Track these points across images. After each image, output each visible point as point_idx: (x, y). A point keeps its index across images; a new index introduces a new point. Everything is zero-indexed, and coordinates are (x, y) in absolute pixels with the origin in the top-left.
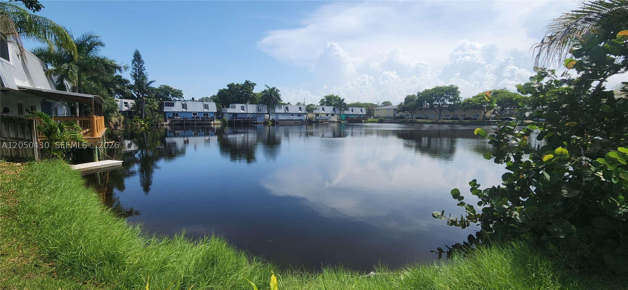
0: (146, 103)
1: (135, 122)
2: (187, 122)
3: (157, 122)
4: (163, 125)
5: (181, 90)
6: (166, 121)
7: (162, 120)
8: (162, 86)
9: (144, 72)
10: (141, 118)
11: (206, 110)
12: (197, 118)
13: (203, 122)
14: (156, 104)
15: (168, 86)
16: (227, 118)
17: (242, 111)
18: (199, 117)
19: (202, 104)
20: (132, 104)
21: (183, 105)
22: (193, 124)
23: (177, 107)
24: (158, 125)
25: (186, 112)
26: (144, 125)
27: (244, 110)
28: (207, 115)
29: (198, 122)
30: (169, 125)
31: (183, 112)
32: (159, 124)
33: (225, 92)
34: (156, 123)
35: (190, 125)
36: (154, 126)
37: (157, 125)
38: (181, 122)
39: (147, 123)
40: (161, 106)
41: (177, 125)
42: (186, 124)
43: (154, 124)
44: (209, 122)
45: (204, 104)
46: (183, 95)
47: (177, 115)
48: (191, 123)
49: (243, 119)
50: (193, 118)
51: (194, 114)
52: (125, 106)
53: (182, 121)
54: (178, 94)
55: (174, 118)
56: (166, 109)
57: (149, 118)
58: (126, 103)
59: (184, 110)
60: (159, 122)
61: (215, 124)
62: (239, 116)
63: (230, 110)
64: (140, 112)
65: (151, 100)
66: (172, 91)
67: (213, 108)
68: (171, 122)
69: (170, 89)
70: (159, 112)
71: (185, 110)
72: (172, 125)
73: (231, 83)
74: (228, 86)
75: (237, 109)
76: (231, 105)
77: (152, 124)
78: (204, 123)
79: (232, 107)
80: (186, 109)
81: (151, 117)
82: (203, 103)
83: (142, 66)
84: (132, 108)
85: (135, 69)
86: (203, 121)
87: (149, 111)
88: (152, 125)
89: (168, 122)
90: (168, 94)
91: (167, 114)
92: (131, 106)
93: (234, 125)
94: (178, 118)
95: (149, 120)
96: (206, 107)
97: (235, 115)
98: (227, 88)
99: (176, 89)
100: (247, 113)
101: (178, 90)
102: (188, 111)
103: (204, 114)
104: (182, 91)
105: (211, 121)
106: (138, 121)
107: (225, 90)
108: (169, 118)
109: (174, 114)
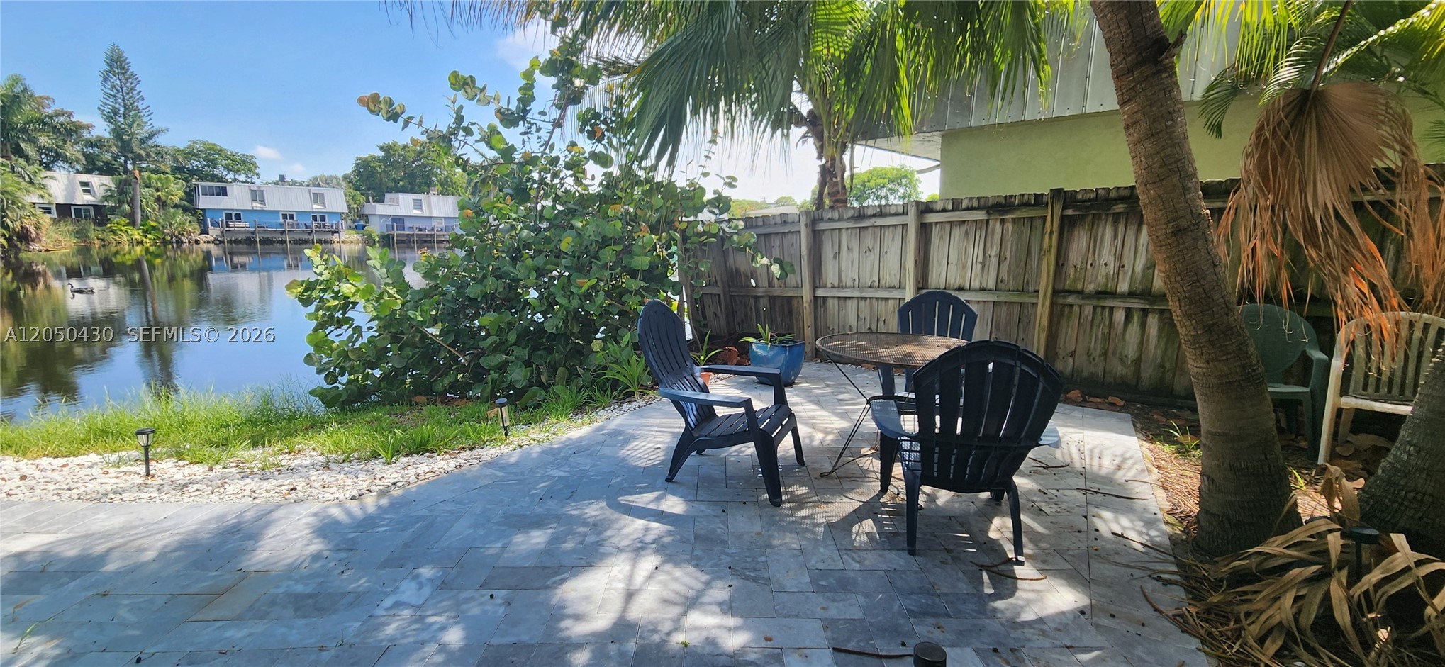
0: (147, 186)
1: (113, 232)
2: (266, 236)
3: (179, 234)
4: (197, 242)
5: (250, 156)
6: (205, 231)
7: (195, 229)
8: (195, 143)
9: (140, 105)
10: (133, 223)
11: (317, 207)
12: (292, 226)
13: (311, 238)
14: (176, 190)
15: (214, 145)
16: (376, 228)
17: (417, 213)
18: (298, 224)
19: (307, 191)
20: (104, 187)
21: (253, 192)
22: (283, 242)
23: (237, 198)
24: (183, 242)
25: (262, 211)
26: (141, 243)
27: (421, 208)
28: (323, 219)
29: (297, 237)
30: (217, 242)
31: (253, 211)
32: (183, 239)
33: (372, 164)
34: (176, 237)
35: (275, 242)
36: (170, 243)
37: (179, 243)
38: (250, 235)
39: (149, 236)
40: (191, 196)
41: (237, 242)
42: (263, 242)
43: (172, 238)
44: (328, 237)
45: (312, 191)
46: (256, 167)
47: (238, 217)
48: (278, 237)
49: (420, 230)
50: (282, 225)
51: (285, 216)
52: (85, 191)
53: (253, 233)
54: (245, 165)
55: (228, 226)
56: (205, 202)
57: (154, 224)
58: (85, 184)
59: (257, 206)
60: (182, 235)
61: (344, 242)
62: (407, 224)
63: (381, 209)
64: (127, 207)
65: (160, 179)
66: (226, 158)
67: (337, 202)
68: (219, 234)
69: (220, 152)
70: (185, 210)
71: (259, 205)
72: (223, 242)
73: (389, 141)
74: (381, 148)
75: (403, 205)
76: (388, 196)
77: (164, 238)
78: (313, 240)
79: (392, 200)
80: (262, 201)
81: (161, 221)
82: (309, 190)
83: (133, 89)
84: (106, 198)
85: (114, 96)
86: (310, 233)
87: (156, 206)
88: (165, 242)
89: (214, 233)
90: (213, 163)
91: (207, 214)
92: (100, 192)
93: (393, 245)
94: (238, 224)
95: (154, 228)
96: (317, 198)
97: (398, 220)
98: (382, 154)
99: (237, 153)
100: (431, 217)
101: (243, 155)
102: (267, 208)
103: (315, 218)
104: (253, 157)
105: (333, 233)
106: (121, 230)
107: (373, 158)
108: (215, 224)
109: (229, 216)
